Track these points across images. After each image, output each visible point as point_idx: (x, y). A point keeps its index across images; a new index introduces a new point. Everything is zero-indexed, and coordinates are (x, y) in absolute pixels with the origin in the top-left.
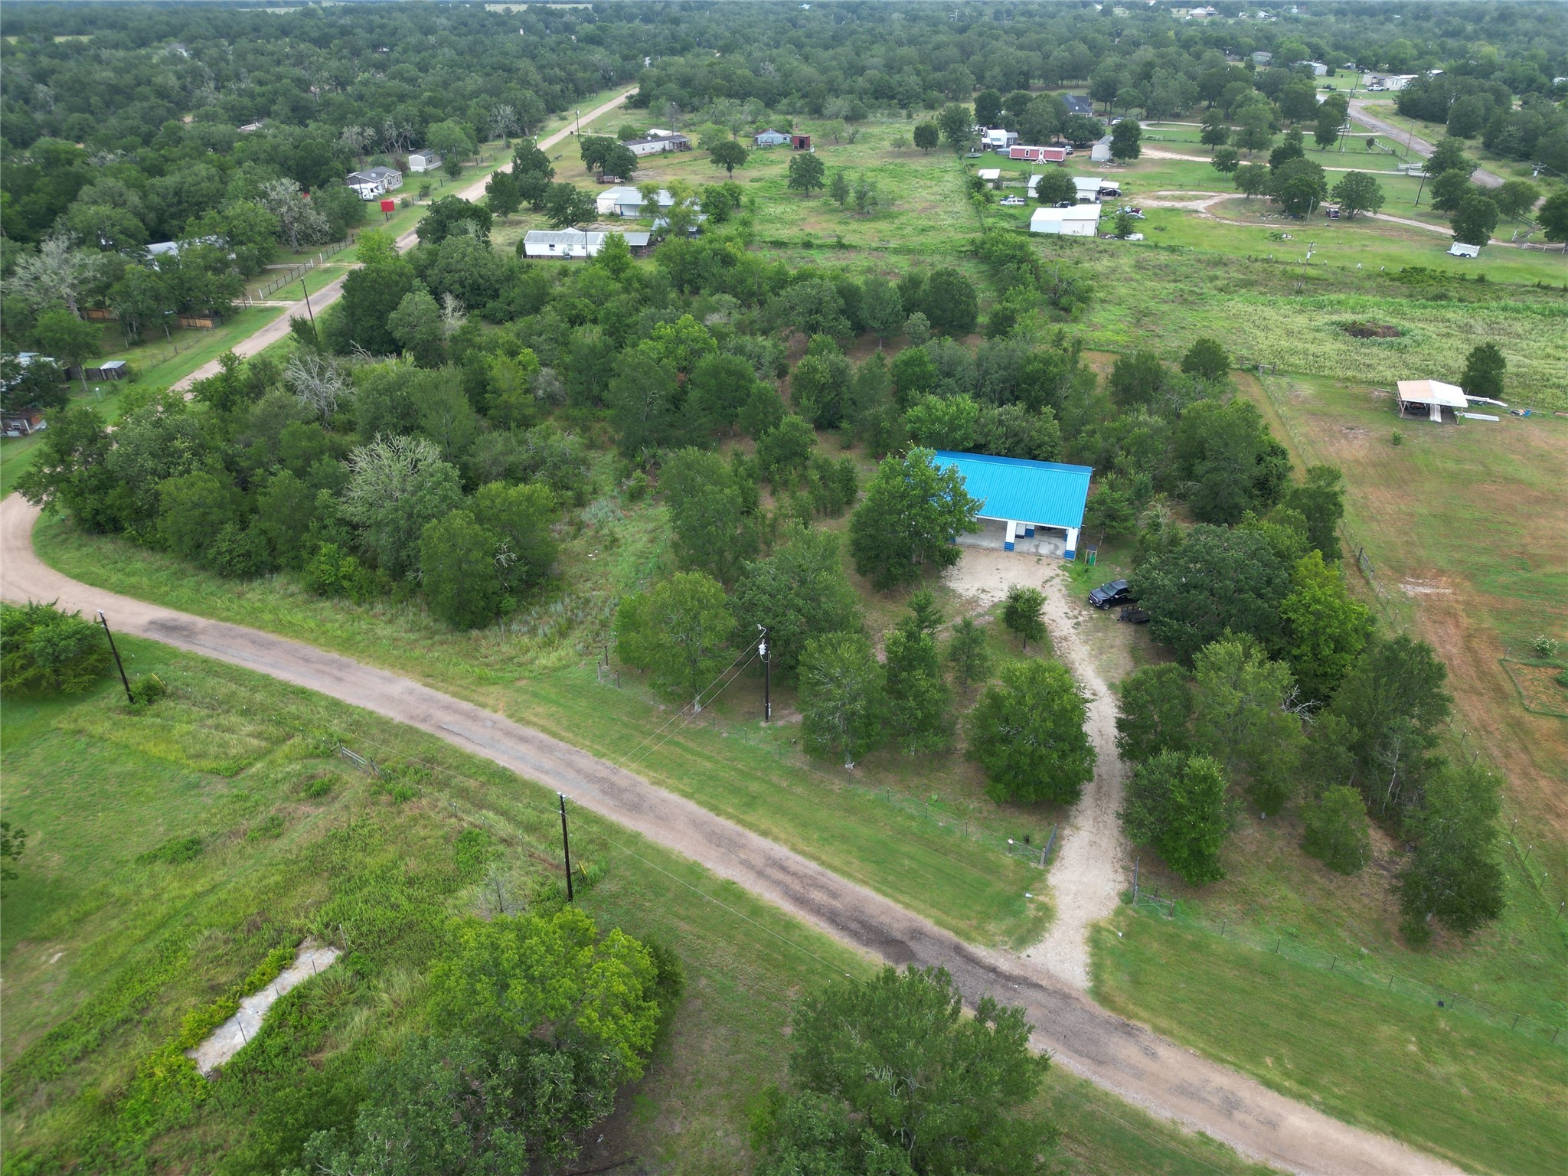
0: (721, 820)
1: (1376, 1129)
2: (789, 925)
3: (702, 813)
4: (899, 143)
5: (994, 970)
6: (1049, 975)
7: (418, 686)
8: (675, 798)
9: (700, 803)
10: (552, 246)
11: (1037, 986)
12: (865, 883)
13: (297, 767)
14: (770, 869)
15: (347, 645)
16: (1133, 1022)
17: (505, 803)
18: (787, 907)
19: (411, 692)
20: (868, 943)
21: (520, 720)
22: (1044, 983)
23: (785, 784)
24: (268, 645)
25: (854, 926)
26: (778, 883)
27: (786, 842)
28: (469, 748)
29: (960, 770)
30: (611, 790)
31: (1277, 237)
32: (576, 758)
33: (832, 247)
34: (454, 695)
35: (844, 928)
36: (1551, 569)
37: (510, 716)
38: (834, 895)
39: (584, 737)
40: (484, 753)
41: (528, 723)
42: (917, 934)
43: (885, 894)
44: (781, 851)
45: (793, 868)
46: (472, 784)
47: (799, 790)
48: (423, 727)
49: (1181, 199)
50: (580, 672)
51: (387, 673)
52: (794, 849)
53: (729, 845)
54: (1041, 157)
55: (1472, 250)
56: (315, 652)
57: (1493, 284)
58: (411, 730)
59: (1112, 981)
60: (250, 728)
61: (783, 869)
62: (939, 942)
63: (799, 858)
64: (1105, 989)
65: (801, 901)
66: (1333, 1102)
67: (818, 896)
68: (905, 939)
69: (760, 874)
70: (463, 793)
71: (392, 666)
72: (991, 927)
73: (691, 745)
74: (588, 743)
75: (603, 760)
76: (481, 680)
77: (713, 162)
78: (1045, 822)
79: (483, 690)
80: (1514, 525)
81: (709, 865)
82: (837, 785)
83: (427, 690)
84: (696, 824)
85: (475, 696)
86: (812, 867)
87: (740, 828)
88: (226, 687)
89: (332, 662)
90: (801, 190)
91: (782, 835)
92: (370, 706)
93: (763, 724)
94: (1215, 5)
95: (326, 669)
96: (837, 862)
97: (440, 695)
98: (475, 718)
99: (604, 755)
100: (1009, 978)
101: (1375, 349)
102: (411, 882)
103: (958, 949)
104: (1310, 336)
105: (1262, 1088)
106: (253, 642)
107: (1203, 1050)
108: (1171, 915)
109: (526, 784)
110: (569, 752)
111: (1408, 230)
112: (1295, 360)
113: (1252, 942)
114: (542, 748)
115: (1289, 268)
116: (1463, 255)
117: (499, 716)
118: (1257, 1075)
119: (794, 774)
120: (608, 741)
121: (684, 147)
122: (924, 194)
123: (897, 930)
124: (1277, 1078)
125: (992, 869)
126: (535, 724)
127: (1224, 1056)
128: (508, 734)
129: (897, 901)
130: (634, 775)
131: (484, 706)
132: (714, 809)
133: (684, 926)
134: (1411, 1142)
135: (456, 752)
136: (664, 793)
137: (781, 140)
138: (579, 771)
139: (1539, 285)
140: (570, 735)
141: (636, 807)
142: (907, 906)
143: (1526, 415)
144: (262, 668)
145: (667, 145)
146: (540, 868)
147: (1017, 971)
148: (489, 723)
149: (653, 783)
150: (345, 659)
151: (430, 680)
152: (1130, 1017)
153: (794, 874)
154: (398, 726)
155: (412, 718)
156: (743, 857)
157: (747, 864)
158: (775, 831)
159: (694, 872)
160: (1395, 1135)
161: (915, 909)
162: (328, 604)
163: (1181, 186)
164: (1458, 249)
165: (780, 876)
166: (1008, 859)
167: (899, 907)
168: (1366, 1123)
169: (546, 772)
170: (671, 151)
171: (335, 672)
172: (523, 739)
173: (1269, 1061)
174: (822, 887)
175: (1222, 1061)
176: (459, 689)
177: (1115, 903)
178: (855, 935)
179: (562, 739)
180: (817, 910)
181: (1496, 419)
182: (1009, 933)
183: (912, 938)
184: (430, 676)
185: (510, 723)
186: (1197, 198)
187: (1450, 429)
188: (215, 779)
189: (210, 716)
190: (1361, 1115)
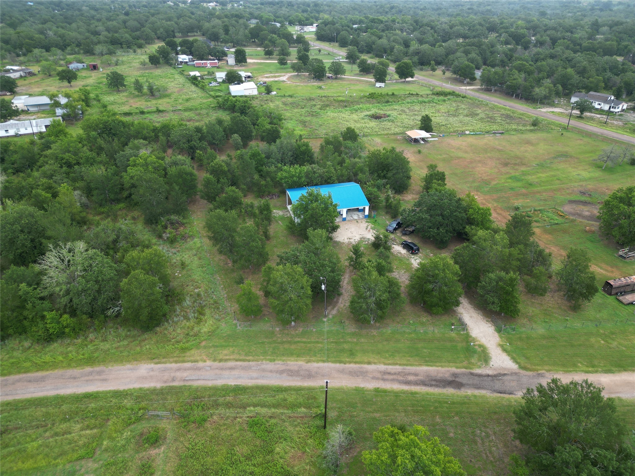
0: (347, 365)
1: (619, 371)
2: (413, 394)
3: (338, 365)
4: (143, 64)
5: (488, 376)
6: (505, 369)
7: (153, 366)
8: (321, 364)
9: (333, 362)
10: (7, 131)
11: (505, 375)
12: (421, 365)
13: (127, 434)
14: (384, 376)
15: (91, 361)
16: (540, 372)
17: (255, 400)
18: (405, 388)
19: (152, 370)
20: (444, 387)
21: (221, 361)
22: (506, 372)
23: (355, 340)
24: (43, 379)
25: (434, 383)
26: (393, 380)
27: (380, 363)
28: (210, 384)
29: (408, 308)
30: (292, 373)
31: (320, 88)
32: (263, 366)
33: (154, 112)
34: (176, 362)
35: (431, 386)
36: (494, 183)
37: (215, 360)
38: (416, 375)
39: (258, 356)
40: (220, 383)
41: (226, 360)
42: (455, 375)
43: (431, 366)
44: (382, 367)
45: (393, 371)
46: (228, 399)
47: (363, 340)
48: (175, 384)
49: (275, 77)
50: (225, 328)
51: (129, 366)
52: (385, 364)
53: (363, 374)
54: (209, 65)
55: (382, 85)
56: (77, 371)
57: (396, 95)
58: (172, 388)
59: (522, 361)
60: (79, 426)
61: (389, 373)
62: (464, 374)
63: (390, 367)
64: (522, 365)
65: (408, 383)
66: (604, 368)
67: (411, 378)
68: (454, 379)
69: (384, 380)
70: (229, 405)
71: (129, 361)
72: (473, 360)
73: (304, 340)
74: (263, 358)
75: (276, 362)
76: (184, 350)
77: (60, 79)
78: (450, 316)
79: (188, 354)
80: (472, 171)
81: (362, 385)
82: (374, 332)
83: (160, 366)
84: (342, 371)
85: (186, 359)
86: (398, 368)
87: (357, 366)
88: (40, 412)
89: (91, 373)
90: (116, 88)
91: (376, 361)
92: (137, 386)
93: (325, 320)
94: (217, 2)
95: (91, 378)
96: (405, 362)
97: (168, 365)
98: (199, 369)
99: (274, 360)
100: (495, 376)
101: (385, 123)
102: (248, 458)
103: (472, 374)
104: (363, 121)
105: (586, 374)
106: (30, 381)
107: (564, 371)
108: (514, 331)
109: (252, 388)
110: (258, 365)
111: (357, 80)
112: (366, 130)
113: (540, 330)
114: (244, 368)
115: (335, 98)
116: (380, 87)
117: (209, 363)
118: (582, 371)
119: (354, 334)
120: (270, 353)
121: (31, 74)
122: (173, 84)
123: (447, 376)
124: (587, 369)
125: (451, 340)
126: (230, 360)
127: (569, 369)
128: (222, 369)
129: (437, 366)
130: (296, 363)
131: (196, 361)
132: (341, 362)
133: (377, 415)
134: (630, 370)
135: (205, 389)
136: (316, 365)
137: (82, 67)
138: (271, 371)
139: (410, 94)
140: (250, 358)
141: (310, 376)
142: (442, 366)
143: (443, 135)
144: (52, 393)
145: (22, 73)
146: (299, 421)
147: (495, 373)
148: (208, 368)
149: (307, 363)
150: (97, 369)
151: (156, 360)
152: (537, 371)
153: (395, 374)
154: (162, 389)
155: (165, 382)
156: (371, 376)
157: (374, 378)
158: (371, 360)
159: (359, 391)
160: (625, 370)
161: (445, 366)
162: (56, 345)
163: (271, 72)
164: (378, 85)
165: (391, 377)
166: (453, 334)
167: (440, 368)
168: (616, 370)
169: (257, 378)
170: (25, 77)
171: (98, 377)
172: (231, 368)
173: (579, 365)
174: (409, 374)
175: (571, 371)
176: (177, 359)
177: (496, 334)
178: (437, 386)
179: (249, 361)
180: (416, 383)
181: (437, 139)
182: (479, 360)
183: (455, 377)
184: (153, 358)
185: (217, 364)
186: (281, 76)
187: (428, 145)
188: (83, 462)
189: (45, 431)
190: (614, 369)
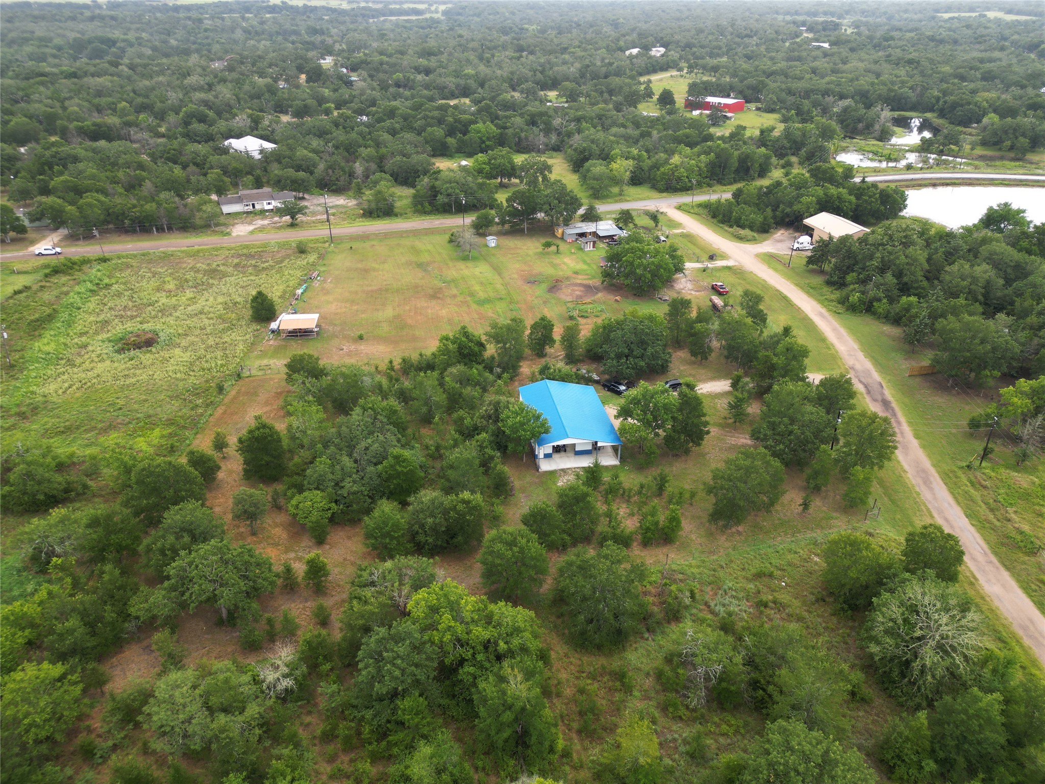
7: (982, 580)
19: (988, 581)
48: (995, 560)
74: (918, 500)
75: (919, 491)
83: (978, 575)
89: (1030, 637)
99: (916, 491)
110: (930, 502)
120: (908, 495)
130: (911, 479)
154: (1009, 570)
155: (998, 569)
171: (1032, 628)
